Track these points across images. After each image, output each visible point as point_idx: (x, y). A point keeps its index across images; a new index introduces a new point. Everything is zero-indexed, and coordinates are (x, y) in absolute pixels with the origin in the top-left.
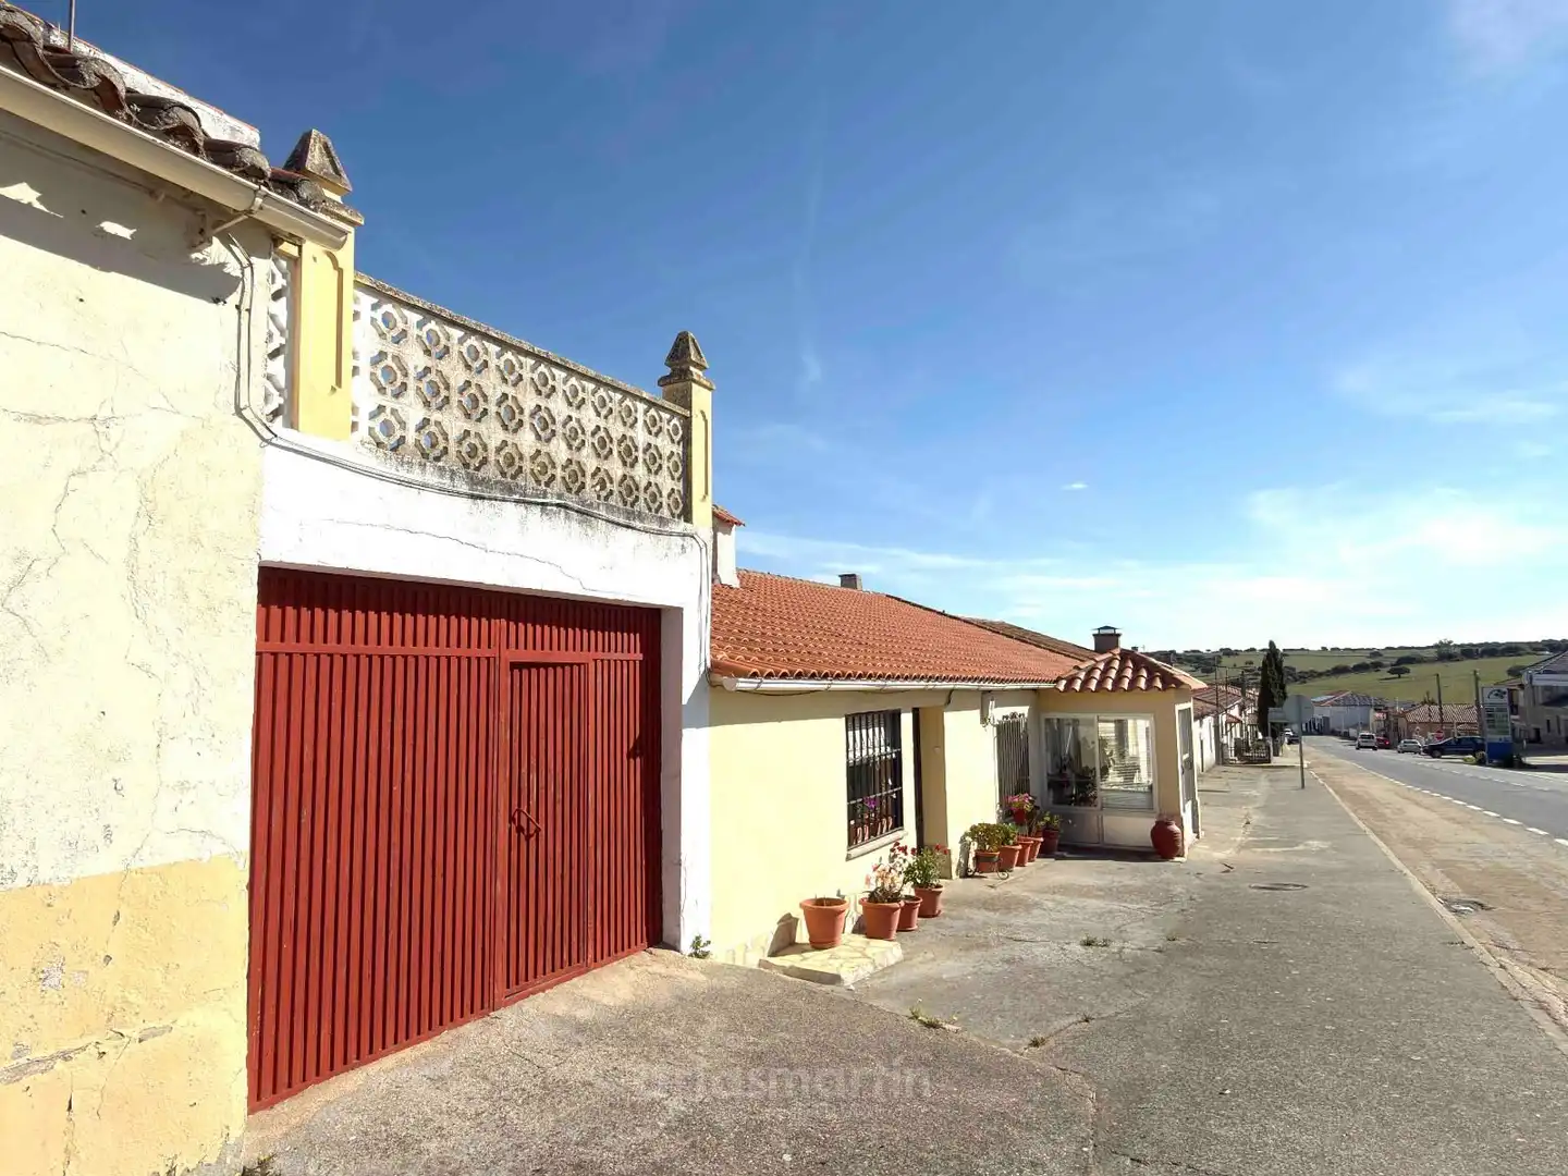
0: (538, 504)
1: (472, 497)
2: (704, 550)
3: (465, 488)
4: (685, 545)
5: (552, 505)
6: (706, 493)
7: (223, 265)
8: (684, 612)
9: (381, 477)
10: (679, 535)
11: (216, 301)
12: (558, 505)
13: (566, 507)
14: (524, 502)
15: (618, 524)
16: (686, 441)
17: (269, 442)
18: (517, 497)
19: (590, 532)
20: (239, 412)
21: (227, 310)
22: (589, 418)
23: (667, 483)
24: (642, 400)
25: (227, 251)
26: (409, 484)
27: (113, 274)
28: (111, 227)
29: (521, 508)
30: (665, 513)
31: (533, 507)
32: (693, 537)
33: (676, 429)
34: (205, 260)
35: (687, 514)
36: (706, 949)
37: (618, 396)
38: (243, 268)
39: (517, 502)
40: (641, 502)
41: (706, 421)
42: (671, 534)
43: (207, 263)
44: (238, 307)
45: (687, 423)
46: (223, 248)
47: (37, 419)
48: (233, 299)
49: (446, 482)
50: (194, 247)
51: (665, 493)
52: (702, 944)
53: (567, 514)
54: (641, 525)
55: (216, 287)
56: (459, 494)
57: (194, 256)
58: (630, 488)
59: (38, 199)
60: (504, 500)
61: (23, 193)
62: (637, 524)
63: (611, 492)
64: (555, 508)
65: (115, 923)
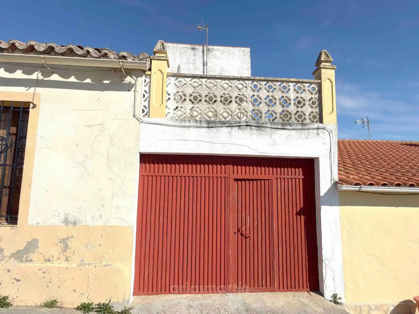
0: (237, 126)
1: (208, 127)
2: (331, 134)
3: (206, 125)
4: (319, 132)
5: (243, 126)
6: (333, 110)
7: (130, 82)
8: (319, 159)
9: (175, 126)
10: (314, 129)
11: (129, 91)
12: (247, 125)
13: (250, 126)
14: (230, 126)
15: (278, 129)
16: (320, 92)
17: (142, 122)
18: (227, 125)
19: (262, 133)
20: (134, 116)
21: (132, 93)
22: (263, 94)
23: (307, 110)
24: (292, 82)
25: (131, 78)
26: (185, 127)
27: (105, 91)
28: (105, 82)
29: (229, 129)
30: (308, 121)
31: (234, 127)
32: (324, 129)
33: (314, 89)
34: (126, 82)
35: (321, 121)
36: (339, 301)
37: (279, 83)
38: (135, 81)
39: (227, 127)
40: (293, 119)
41: (332, 82)
42: (309, 129)
43: (127, 83)
44: (134, 91)
45: (320, 85)
46: (130, 78)
47: (89, 126)
48: (133, 89)
49: (198, 124)
50: (123, 81)
51: (307, 114)
52: (337, 298)
53: (251, 128)
54: (292, 127)
55: (129, 87)
56: (203, 127)
57: (123, 82)
58: (286, 115)
59: (91, 81)
60: (222, 127)
61: (88, 81)
62: (288, 127)
63: (276, 118)
64: (244, 127)
65: (102, 237)
